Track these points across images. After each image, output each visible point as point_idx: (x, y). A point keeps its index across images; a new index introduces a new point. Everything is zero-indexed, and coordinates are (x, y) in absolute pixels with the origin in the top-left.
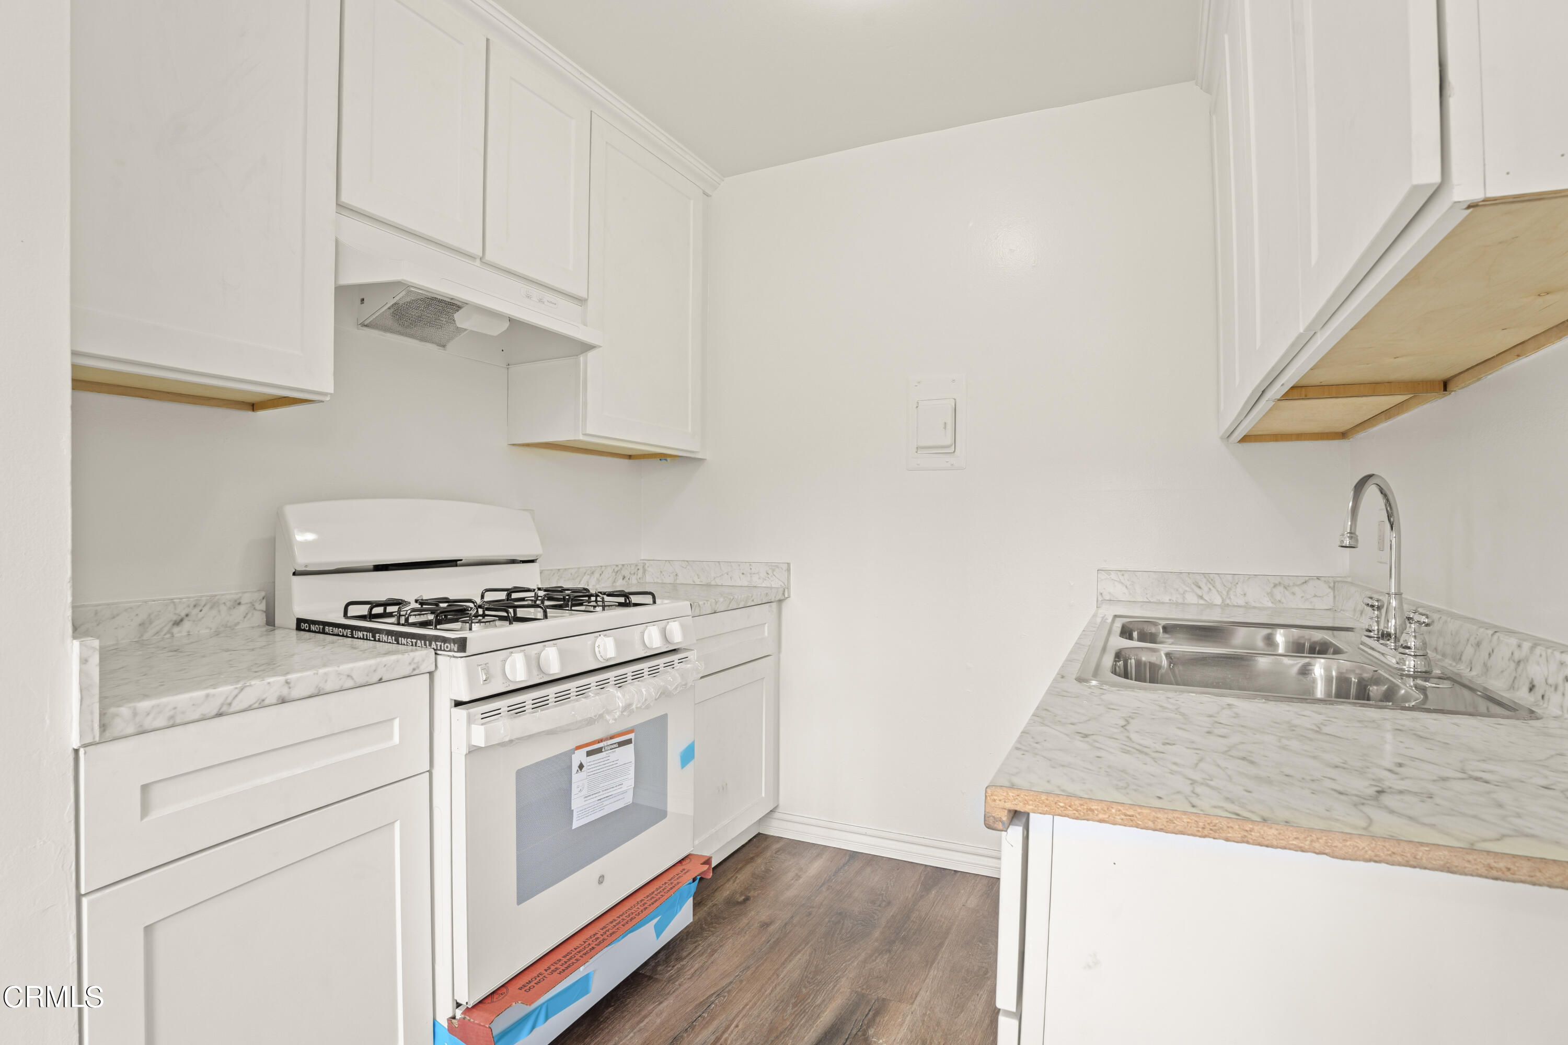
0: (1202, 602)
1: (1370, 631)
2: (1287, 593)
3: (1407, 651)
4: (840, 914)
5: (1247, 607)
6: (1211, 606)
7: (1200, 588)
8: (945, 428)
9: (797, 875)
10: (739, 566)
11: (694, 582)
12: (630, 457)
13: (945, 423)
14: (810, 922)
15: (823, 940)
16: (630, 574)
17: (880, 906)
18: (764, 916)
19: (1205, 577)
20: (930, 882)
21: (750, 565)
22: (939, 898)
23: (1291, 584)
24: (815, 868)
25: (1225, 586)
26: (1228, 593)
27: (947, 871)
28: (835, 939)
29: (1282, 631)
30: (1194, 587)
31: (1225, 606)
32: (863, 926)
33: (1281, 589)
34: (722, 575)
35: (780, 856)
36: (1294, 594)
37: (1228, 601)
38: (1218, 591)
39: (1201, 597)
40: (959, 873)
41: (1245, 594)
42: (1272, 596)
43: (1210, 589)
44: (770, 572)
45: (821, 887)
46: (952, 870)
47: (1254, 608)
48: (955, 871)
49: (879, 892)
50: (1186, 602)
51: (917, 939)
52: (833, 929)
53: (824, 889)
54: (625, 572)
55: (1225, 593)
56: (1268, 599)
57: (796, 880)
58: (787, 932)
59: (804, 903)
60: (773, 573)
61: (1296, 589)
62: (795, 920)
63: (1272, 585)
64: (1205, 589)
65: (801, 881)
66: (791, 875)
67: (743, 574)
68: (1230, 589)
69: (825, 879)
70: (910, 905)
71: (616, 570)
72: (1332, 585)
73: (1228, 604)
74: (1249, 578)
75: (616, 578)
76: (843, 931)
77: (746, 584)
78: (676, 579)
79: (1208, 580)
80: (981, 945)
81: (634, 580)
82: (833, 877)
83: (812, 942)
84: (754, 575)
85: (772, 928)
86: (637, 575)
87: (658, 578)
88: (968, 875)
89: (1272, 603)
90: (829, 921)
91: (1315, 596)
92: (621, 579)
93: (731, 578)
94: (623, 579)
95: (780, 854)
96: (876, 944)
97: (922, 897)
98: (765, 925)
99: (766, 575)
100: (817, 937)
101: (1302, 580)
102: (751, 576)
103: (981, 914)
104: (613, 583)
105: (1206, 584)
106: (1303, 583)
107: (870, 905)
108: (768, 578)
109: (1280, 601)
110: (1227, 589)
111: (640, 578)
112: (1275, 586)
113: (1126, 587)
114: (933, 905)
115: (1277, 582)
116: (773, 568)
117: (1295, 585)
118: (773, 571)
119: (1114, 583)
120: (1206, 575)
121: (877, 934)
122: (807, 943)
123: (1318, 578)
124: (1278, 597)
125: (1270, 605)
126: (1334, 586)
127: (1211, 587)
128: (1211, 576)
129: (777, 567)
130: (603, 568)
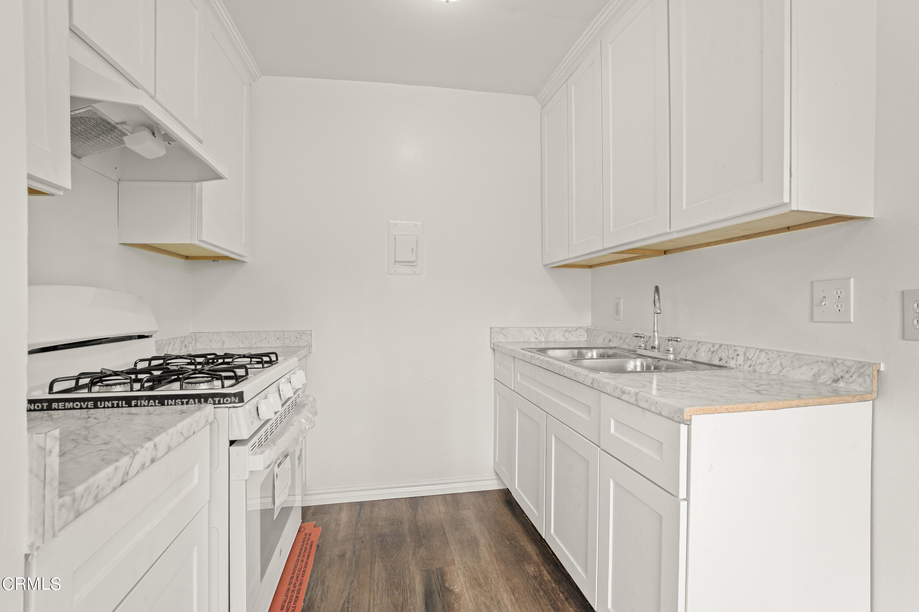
0: (537, 341)
1: (641, 347)
2: (570, 334)
3: (669, 352)
4: (380, 536)
5: (555, 342)
6: (541, 342)
7: (536, 334)
8: (413, 252)
9: (336, 524)
10: (275, 333)
11: (238, 346)
12: (187, 258)
13: (413, 249)
14: (366, 546)
15: (382, 552)
16: (189, 343)
17: (397, 525)
18: (336, 551)
19: (538, 329)
20: (413, 506)
21: (284, 333)
22: (425, 512)
23: (572, 331)
24: (344, 517)
25: (546, 332)
26: (547, 335)
27: (418, 498)
28: (389, 549)
29: (595, 350)
30: (534, 334)
31: (547, 342)
32: (397, 537)
33: (568, 333)
34: (262, 340)
35: (317, 517)
36: (572, 335)
37: (547, 340)
38: (543, 335)
39: (537, 339)
40: (425, 497)
41: (554, 336)
42: (564, 336)
43: (540, 334)
44: (298, 337)
45: (356, 525)
46: (420, 497)
47: (558, 342)
48: (422, 497)
49: (391, 519)
50: (530, 341)
51: (431, 534)
52: (383, 545)
53: (359, 526)
54: (186, 343)
55: (546, 336)
56: (563, 338)
57: (338, 527)
58: (358, 555)
59: (354, 537)
60: (301, 337)
61: (573, 333)
62: (357, 547)
63: (564, 331)
64: (538, 334)
65: (342, 526)
66: (333, 525)
67: (278, 339)
68: (548, 334)
69: (355, 521)
70: (413, 520)
71: (181, 341)
72: (586, 330)
73: (547, 341)
74: (556, 329)
75: (181, 347)
76: (390, 544)
77: (281, 345)
78: (223, 346)
79: (539, 330)
80: (463, 527)
81: (190, 349)
82: (359, 519)
83: (377, 556)
84: (287, 339)
85: (347, 556)
86: (192, 344)
87: (207, 345)
88: (430, 497)
89: (565, 339)
90: (377, 542)
91: (580, 335)
92: (184, 348)
93: (268, 342)
94: (185, 347)
95: (317, 516)
96: (412, 544)
97: (415, 514)
98: (342, 556)
99: (296, 339)
100: (378, 552)
101: (575, 329)
102: (284, 340)
103: (451, 513)
104: (180, 351)
105: (538, 332)
106: (576, 330)
107: (391, 526)
108: (297, 340)
109: (567, 338)
110: (547, 334)
111: (193, 346)
112: (565, 331)
113: (505, 335)
114: (425, 517)
115: (566, 330)
116: (301, 334)
117: (573, 331)
118: (301, 335)
119: (499, 334)
120: (538, 328)
121: (409, 539)
122: (375, 557)
123: (581, 328)
124: (567, 336)
125: (564, 340)
126: (587, 331)
127: (541, 334)
128: (541, 328)
129: (304, 333)
130: (175, 339)
